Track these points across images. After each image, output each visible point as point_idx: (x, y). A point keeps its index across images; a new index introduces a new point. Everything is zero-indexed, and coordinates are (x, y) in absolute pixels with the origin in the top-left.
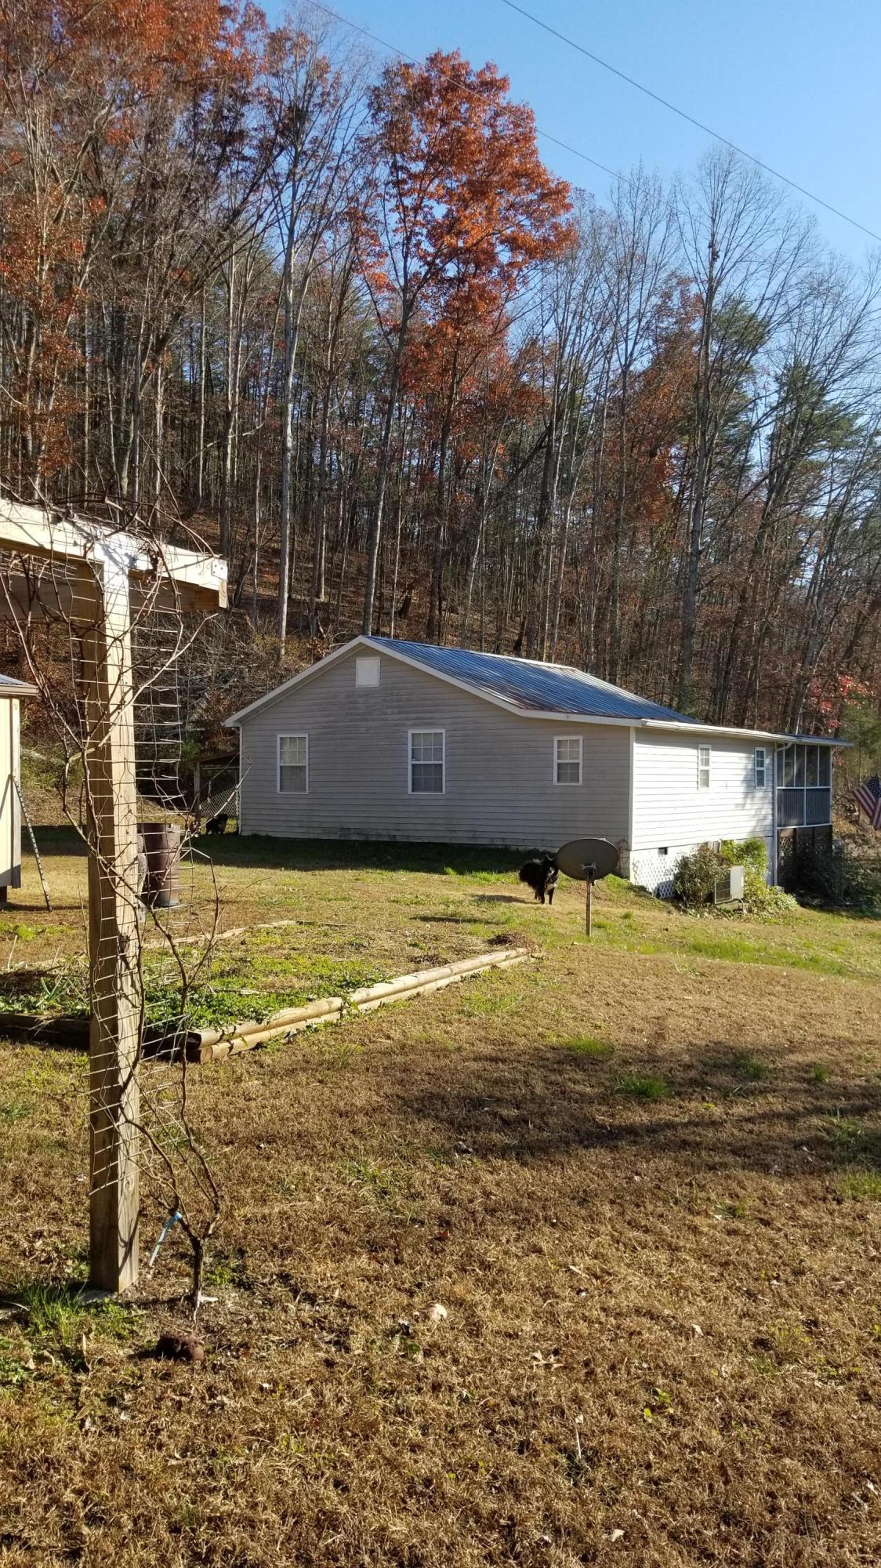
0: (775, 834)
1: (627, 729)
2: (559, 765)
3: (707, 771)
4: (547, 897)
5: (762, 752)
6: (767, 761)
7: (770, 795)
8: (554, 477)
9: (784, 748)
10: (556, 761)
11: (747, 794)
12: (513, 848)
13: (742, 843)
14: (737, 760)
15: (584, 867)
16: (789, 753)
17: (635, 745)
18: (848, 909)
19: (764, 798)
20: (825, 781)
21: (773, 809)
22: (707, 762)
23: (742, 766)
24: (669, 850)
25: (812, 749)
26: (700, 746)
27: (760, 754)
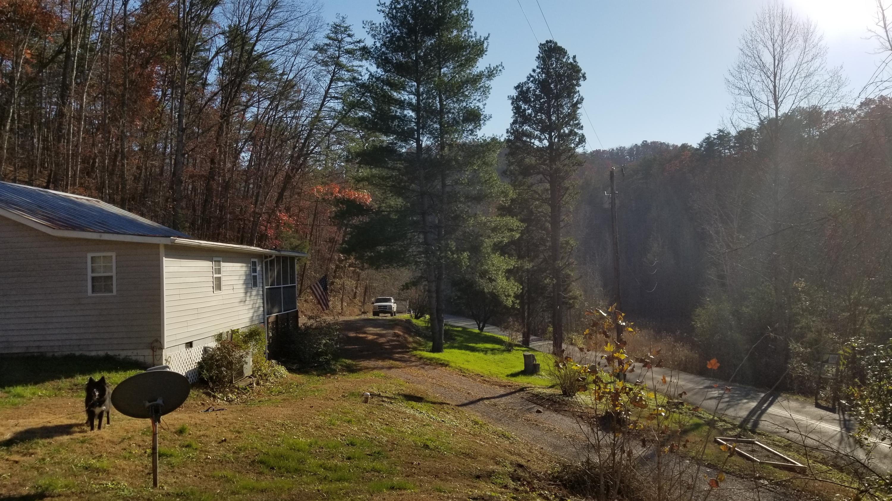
0: (265, 321)
1: (157, 246)
2: (93, 278)
3: (220, 278)
4: (96, 422)
5: (255, 262)
6: (258, 268)
7: (261, 293)
8: (73, 71)
9: (269, 259)
10: (90, 275)
11: (246, 293)
12: (50, 355)
13: (246, 330)
14: (239, 269)
15: (148, 404)
16: (272, 262)
17: (164, 259)
18: (316, 369)
19: (257, 295)
20: (293, 281)
21: (263, 303)
22: (219, 271)
23: (243, 273)
24: (194, 344)
25: (285, 258)
26: (215, 259)
27: (254, 264)
